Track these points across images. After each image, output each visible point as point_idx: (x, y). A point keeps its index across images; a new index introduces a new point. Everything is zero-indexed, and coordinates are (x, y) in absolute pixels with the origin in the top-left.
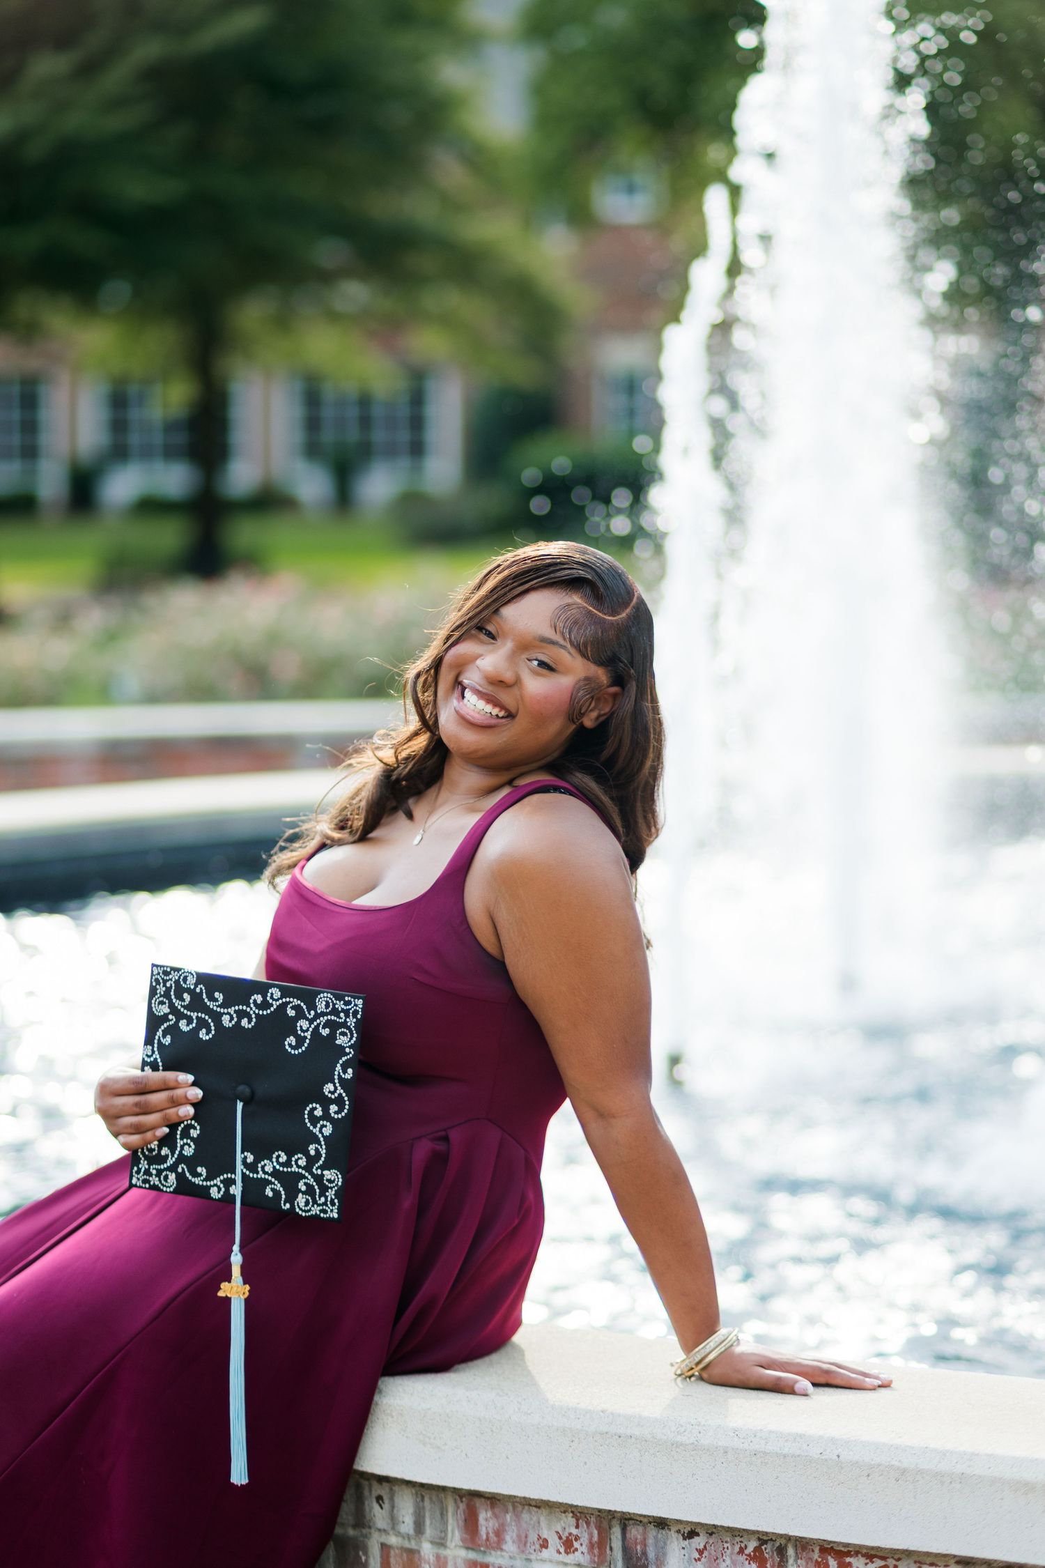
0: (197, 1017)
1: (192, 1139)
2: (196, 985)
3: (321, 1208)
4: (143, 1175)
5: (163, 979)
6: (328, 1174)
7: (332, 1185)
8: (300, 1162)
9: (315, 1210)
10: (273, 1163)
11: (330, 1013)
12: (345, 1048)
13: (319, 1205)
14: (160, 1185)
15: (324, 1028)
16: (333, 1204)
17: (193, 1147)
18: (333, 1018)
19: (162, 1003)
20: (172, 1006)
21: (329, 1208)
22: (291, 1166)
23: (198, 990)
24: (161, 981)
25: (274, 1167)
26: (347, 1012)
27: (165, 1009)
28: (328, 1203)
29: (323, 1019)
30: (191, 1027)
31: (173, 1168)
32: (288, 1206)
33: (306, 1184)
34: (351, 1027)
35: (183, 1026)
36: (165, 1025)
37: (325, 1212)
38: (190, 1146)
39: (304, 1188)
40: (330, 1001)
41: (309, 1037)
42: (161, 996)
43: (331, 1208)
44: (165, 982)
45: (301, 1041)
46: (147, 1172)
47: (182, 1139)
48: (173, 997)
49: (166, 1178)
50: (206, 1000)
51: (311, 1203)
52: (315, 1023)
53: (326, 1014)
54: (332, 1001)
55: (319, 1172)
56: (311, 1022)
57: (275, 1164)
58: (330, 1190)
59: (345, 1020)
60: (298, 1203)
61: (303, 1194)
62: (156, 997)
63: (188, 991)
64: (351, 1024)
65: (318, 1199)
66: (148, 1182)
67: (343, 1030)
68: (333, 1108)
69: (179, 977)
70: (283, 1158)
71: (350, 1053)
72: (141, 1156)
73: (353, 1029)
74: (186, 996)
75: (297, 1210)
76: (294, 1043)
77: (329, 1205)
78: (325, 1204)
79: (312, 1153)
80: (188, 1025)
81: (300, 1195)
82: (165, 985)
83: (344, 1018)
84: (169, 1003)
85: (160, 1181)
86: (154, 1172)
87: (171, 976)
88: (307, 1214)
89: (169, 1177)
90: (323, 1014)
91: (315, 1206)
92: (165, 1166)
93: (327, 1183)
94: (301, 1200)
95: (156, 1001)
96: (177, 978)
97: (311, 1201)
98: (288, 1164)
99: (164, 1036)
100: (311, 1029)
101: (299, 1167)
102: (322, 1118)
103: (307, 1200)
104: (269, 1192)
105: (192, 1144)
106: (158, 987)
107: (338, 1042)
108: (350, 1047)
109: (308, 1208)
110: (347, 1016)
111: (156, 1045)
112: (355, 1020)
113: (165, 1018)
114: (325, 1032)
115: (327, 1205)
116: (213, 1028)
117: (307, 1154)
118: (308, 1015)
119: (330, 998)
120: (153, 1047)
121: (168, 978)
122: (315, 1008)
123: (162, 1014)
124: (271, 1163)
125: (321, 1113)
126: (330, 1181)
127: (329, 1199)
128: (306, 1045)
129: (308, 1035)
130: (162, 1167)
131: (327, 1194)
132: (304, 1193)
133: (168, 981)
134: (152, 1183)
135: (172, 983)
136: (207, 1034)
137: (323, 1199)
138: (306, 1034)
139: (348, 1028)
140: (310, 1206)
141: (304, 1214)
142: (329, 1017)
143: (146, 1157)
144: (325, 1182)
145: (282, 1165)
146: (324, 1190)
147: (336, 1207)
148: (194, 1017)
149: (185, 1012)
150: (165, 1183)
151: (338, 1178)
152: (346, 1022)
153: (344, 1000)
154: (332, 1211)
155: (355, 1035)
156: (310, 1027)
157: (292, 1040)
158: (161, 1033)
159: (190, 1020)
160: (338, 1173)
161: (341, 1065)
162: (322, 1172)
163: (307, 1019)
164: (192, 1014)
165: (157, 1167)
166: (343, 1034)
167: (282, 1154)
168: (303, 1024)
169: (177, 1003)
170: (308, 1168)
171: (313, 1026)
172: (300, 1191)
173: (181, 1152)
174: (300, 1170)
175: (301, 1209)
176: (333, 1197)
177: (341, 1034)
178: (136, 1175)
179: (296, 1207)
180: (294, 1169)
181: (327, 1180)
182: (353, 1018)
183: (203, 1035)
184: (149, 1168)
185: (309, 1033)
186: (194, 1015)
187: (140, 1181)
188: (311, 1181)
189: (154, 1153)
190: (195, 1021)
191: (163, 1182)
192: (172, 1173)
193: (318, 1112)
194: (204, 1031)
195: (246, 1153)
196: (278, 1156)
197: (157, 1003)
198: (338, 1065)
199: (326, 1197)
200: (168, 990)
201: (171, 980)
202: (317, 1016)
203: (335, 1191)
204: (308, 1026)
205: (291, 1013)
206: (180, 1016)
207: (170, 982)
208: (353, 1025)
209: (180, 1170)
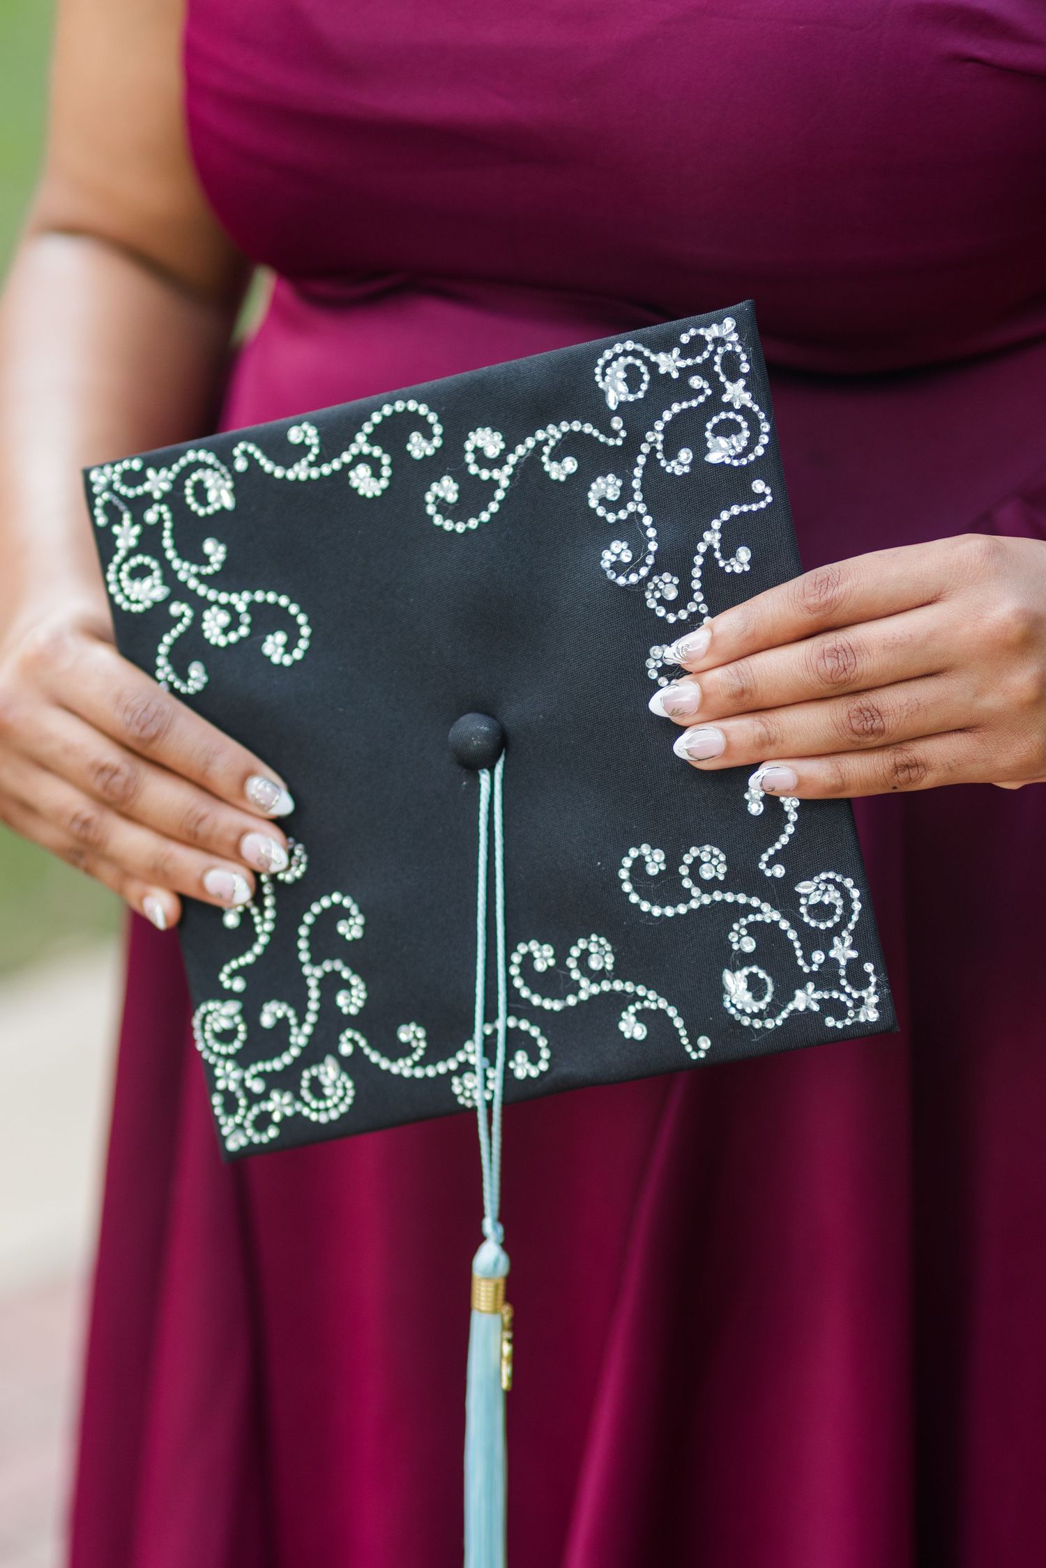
0: (315, 961)
1: (673, 861)
2: (227, 995)
3: (722, 378)
4: (841, 990)
5: (249, 1108)
6: (615, 391)
7: (643, 369)
8: (613, 494)
9: (737, 393)
10: (643, 582)
11: (159, 554)
12: (236, 476)
13: (719, 389)
14: (851, 926)
15: (205, 560)
16: (698, 344)
17: (694, 851)
18: (167, 542)
19: (317, 1088)
20: (312, 1055)
21: (714, 352)
22: (636, 516)
23: (238, 985)
24: (255, 1110)
25: (656, 570)
26: (140, 505)
27: (329, 1072)
28: (699, 360)
29: (185, 571)
30: (346, 974)
31: (783, 895)
32: (759, 486)
33: (671, 454)
34: (171, 476)
35: (351, 1001)
36: (374, 1057)
37: (730, 363)
38: (698, 862)
39: (685, 455)
40: (126, 567)
41: (246, 596)
42: (298, 1097)
43: (710, 347)
44: (253, 1098)
45: (267, 618)
46: (827, 977)
47: (686, 897)
48: (287, 1059)
49: (822, 911)
50: (258, 949)
51: (723, 415)
52: (202, 590)
53: (165, 565)
54: (126, 560)
55: (617, 423)
56: (200, 605)
57: (644, 571)
58: (662, 371)
59: (161, 502)
60: (738, 457)
61: (708, 451)
62: (306, 1112)
63: (250, 1013)
64: (165, 480)
65: (701, 399)
66: (854, 969)
67: (190, 500)
68: (419, 447)
69: (227, 1057)
70: (619, 550)
71: (245, 453)
72: (784, 1015)
73: (176, 468)
74: (271, 1013)
75: (760, 451)
76: (281, 637)
77: (706, 355)
78: (705, 370)
79: (570, 465)
80: (347, 986)
81: (713, 458)
82: (265, 1096)
83: (156, 507)
84: (308, 1066)
85: (837, 930)
86: (818, 957)
87: (233, 1086)
88: (762, 416)
89: (814, 900)
90: (169, 576)
91: (725, 398)
92: (784, 925)
93: (644, 387)
94: (720, 451)
95: (318, 1110)
96: (230, 1065)
97: (715, 420)
98: (630, 530)
99: (407, 1050)
100: (224, 598)
101: (626, 494)
102: (460, 475)
103: (717, 431)
104: (742, 560)
105: (688, 859)
106: (277, 1117)
107: (228, 502)
108: (226, 458)
109: (739, 418)
110: (146, 501)
111: (442, 1068)
112: (150, 473)
113: (354, 1065)
114: (215, 551)
115: (710, 362)
116: (325, 902)
117: (580, 481)
118: (186, 621)
119: (119, 570)
120: (450, 1074)
121: (240, 1094)
122: (160, 608)
123: (344, 1077)
124: (651, 586)
125: (447, 481)
126: (633, 378)
127: (689, 362)
128: (271, 597)
129: (240, 601)
130: (792, 935)
131: (675, 375)
132: (700, 449)
133: (248, 1093)
134: (854, 954)
135: (248, 1075)
136: (346, 914)
137: (696, 382)
138: (241, 607)
139: (178, 484)
140: (731, 415)
141: (766, 427)
142: (170, 554)
143: (784, 996)
144: (640, 395)
145: (638, 547)
146: (667, 390)
147: (701, 331)
148: (318, 973)
149: (313, 1006)
150: (839, 911)
151: (616, 357)
152: (166, 498)
153: (108, 527)
154: (719, 341)
155: (191, 456)
156: (216, 603)
157: (274, 646)
158: (401, 1062)
159: (332, 984)
160: (601, 362)
161: (288, 466)
162: (616, 413)
163: (198, 620)
164: (312, 983)
165: (799, 953)
166: (201, 492)
167: (608, 558)
168: (214, 625)
169: (299, 1038)
170: (619, 461)
171: (212, 595)
172: (698, 462)
173: (724, 886)
174: (636, 484)
175: (753, 441)
176: (676, 351)
177: (203, 501)
178: (851, 1013)
179: (752, 457)
180: (637, 505)
181: (633, 389)
182: (147, 479)
183: (351, 929)
184: (812, 976)
185: (234, 598)
186: (313, 974)
187: (864, 994)
188: (655, 437)
189: (762, 975)
190: (327, 966)
191: (837, 919)
192: (799, 895)
193: (447, 489)
194: (342, 928)
195: (653, 675)
196: (618, 567)
197: (322, 1105)
198: (291, 475)
199: (686, 373)
200: (275, 1081)
201: (242, 1082)
202: (179, 591)
203: (656, 352)
204: (215, 609)
205: (197, 676)
206: (331, 1021)
207: (248, 1083)
208: (163, 472)
209: (779, 871)
